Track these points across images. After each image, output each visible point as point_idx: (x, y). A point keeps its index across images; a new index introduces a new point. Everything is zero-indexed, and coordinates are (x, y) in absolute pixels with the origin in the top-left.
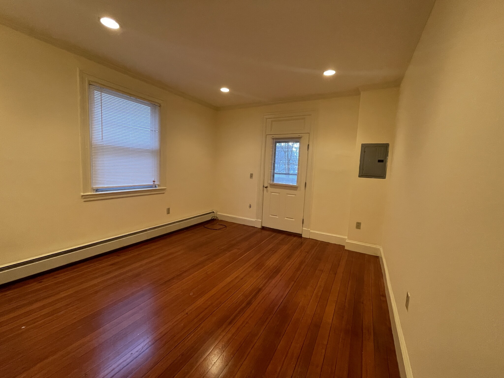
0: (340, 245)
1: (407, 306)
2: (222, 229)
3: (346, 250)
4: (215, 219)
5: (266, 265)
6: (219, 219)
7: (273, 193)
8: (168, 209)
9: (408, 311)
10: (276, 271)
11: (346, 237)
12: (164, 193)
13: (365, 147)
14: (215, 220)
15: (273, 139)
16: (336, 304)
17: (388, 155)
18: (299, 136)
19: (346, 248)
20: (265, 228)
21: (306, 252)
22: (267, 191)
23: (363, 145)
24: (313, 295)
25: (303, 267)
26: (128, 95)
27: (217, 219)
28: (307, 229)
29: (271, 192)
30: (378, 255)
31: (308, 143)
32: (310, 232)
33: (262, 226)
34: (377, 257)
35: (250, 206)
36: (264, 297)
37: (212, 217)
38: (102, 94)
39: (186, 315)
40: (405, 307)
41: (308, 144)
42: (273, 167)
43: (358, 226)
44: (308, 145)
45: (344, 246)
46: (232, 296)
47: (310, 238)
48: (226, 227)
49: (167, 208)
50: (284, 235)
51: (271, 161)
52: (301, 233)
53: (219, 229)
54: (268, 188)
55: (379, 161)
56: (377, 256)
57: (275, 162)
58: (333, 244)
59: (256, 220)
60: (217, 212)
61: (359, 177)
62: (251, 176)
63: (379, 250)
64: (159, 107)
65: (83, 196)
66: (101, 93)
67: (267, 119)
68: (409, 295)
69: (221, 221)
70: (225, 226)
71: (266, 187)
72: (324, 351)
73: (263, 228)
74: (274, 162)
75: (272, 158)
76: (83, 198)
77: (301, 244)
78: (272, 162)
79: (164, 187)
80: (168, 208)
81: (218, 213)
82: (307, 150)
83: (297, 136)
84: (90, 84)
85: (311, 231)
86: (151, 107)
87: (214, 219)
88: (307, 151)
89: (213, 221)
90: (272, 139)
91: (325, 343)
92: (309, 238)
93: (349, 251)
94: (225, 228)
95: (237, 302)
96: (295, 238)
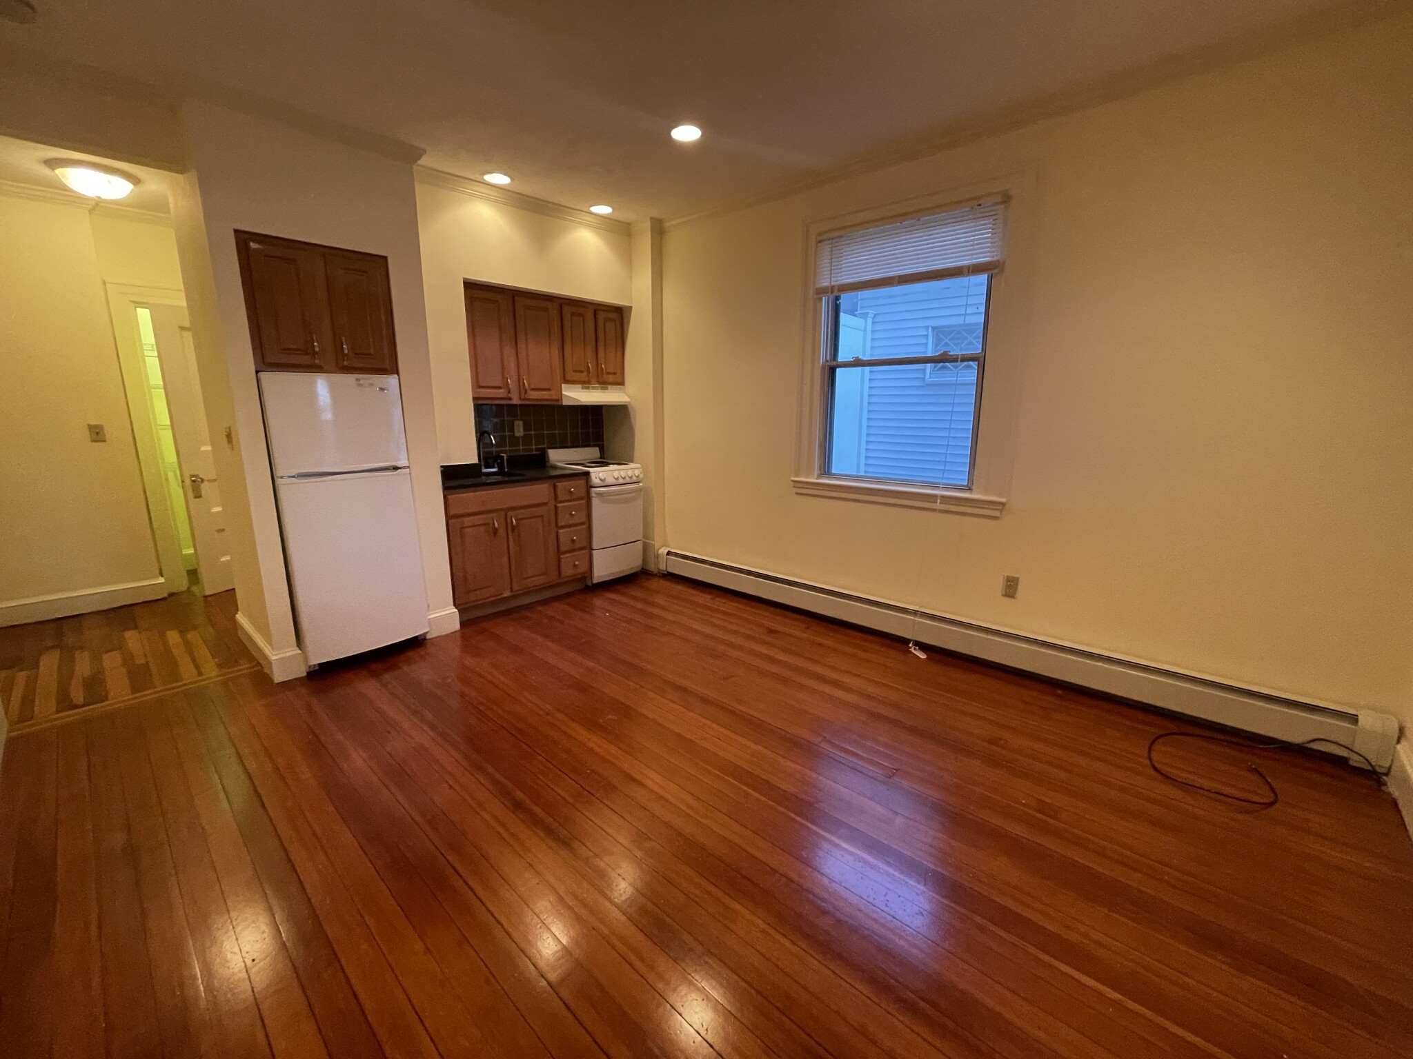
12: (996, 518)
65: (793, 482)
76: (795, 486)
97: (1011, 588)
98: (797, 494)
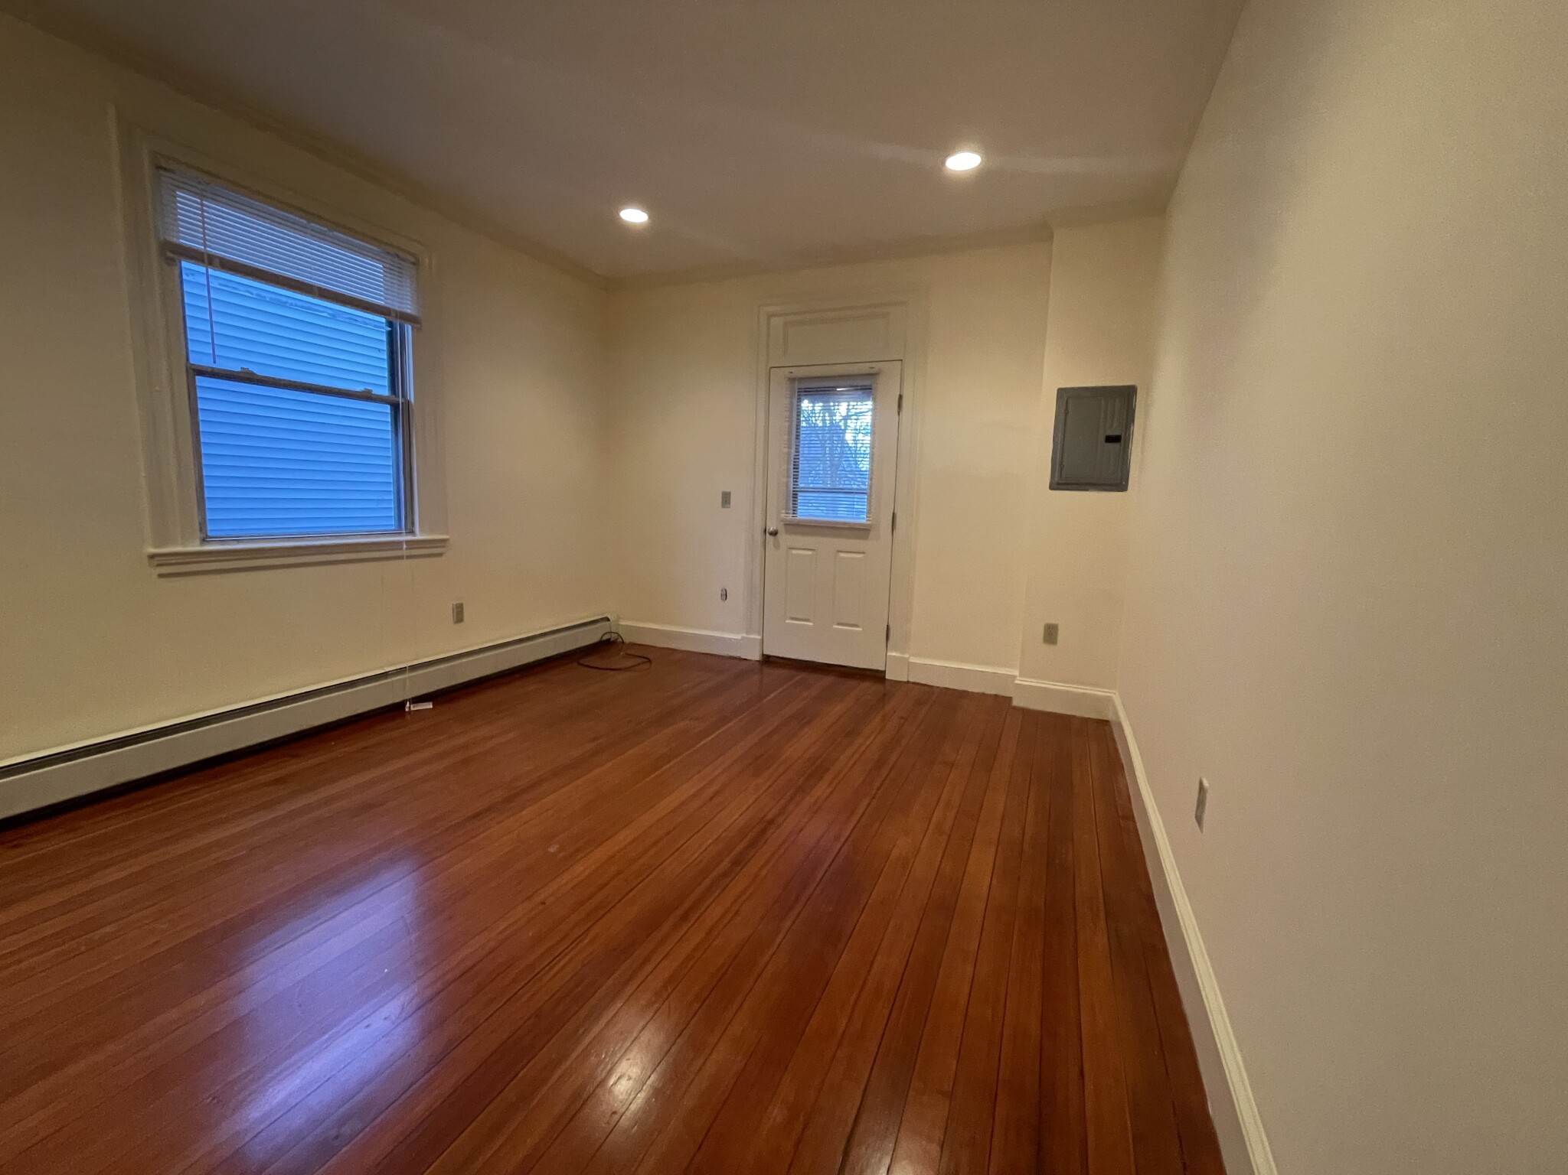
0: (996, 696)
1: (1199, 819)
2: (637, 668)
3: (1015, 708)
4: (612, 639)
5: (784, 757)
6: (627, 641)
7: (794, 552)
8: (457, 608)
9: (1202, 832)
10: (816, 770)
11: (1016, 673)
12: (440, 555)
13: (1068, 398)
14: (614, 642)
15: (792, 380)
16: (997, 849)
17: (1133, 421)
18: (872, 371)
19: (1015, 703)
20: (771, 659)
21: (902, 718)
22: (777, 546)
23: (1061, 392)
24: (930, 827)
25: (894, 758)
26: (302, 218)
27: (620, 640)
28: (901, 653)
29: (790, 548)
30: (1109, 717)
31: (899, 390)
32: (909, 663)
33: (763, 655)
34: (1106, 722)
35: (725, 595)
36: (783, 843)
37: (604, 635)
38: (207, 206)
39: (541, 907)
40: (1197, 824)
41: (898, 394)
42: (794, 468)
43: (1051, 634)
44: (901, 397)
45: (1010, 699)
46: (685, 845)
47: (911, 680)
48: (649, 661)
49: (454, 603)
50: (833, 678)
51: (786, 450)
52: (883, 669)
53: (626, 669)
54: (779, 535)
55: (1110, 439)
56: (1106, 719)
57: (798, 452)
58: (978, 693)
59: (745, 635)
60: (619, 618)
61: (1052, 487)
62: (726, 498)
63: (1109, 700)
64: (411, 266)
65: (152, 557)
66: (202, 200)
67: (770, 316)
68: (1206, 784)
69: (633, 645)
70: (648, 659)
71: (774, 534)
72: (969, 969)
73: (768, 660)
74: (796, 452)
75: (789, 440)
76: (156, 563)
77: (884, 698)
78: (789, 454)
79: (441, 534)
80: (456, 605)
81: (623, 623)
82: (897, 413)
83: (864, 368)
84: (159, 167)
85: (913, 660)
86: (385, 265)
87: (610, 639)
88: (897, 417)
89: (605, 646)
90: (789, 379)
91: (974, 947)
92: (906, 680)
93: (1025, 712)
94: (647, 666)
95: (701, 861)
96: (866, 685)
97: (459, 614)
98: (161, 576)
